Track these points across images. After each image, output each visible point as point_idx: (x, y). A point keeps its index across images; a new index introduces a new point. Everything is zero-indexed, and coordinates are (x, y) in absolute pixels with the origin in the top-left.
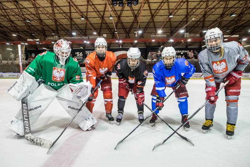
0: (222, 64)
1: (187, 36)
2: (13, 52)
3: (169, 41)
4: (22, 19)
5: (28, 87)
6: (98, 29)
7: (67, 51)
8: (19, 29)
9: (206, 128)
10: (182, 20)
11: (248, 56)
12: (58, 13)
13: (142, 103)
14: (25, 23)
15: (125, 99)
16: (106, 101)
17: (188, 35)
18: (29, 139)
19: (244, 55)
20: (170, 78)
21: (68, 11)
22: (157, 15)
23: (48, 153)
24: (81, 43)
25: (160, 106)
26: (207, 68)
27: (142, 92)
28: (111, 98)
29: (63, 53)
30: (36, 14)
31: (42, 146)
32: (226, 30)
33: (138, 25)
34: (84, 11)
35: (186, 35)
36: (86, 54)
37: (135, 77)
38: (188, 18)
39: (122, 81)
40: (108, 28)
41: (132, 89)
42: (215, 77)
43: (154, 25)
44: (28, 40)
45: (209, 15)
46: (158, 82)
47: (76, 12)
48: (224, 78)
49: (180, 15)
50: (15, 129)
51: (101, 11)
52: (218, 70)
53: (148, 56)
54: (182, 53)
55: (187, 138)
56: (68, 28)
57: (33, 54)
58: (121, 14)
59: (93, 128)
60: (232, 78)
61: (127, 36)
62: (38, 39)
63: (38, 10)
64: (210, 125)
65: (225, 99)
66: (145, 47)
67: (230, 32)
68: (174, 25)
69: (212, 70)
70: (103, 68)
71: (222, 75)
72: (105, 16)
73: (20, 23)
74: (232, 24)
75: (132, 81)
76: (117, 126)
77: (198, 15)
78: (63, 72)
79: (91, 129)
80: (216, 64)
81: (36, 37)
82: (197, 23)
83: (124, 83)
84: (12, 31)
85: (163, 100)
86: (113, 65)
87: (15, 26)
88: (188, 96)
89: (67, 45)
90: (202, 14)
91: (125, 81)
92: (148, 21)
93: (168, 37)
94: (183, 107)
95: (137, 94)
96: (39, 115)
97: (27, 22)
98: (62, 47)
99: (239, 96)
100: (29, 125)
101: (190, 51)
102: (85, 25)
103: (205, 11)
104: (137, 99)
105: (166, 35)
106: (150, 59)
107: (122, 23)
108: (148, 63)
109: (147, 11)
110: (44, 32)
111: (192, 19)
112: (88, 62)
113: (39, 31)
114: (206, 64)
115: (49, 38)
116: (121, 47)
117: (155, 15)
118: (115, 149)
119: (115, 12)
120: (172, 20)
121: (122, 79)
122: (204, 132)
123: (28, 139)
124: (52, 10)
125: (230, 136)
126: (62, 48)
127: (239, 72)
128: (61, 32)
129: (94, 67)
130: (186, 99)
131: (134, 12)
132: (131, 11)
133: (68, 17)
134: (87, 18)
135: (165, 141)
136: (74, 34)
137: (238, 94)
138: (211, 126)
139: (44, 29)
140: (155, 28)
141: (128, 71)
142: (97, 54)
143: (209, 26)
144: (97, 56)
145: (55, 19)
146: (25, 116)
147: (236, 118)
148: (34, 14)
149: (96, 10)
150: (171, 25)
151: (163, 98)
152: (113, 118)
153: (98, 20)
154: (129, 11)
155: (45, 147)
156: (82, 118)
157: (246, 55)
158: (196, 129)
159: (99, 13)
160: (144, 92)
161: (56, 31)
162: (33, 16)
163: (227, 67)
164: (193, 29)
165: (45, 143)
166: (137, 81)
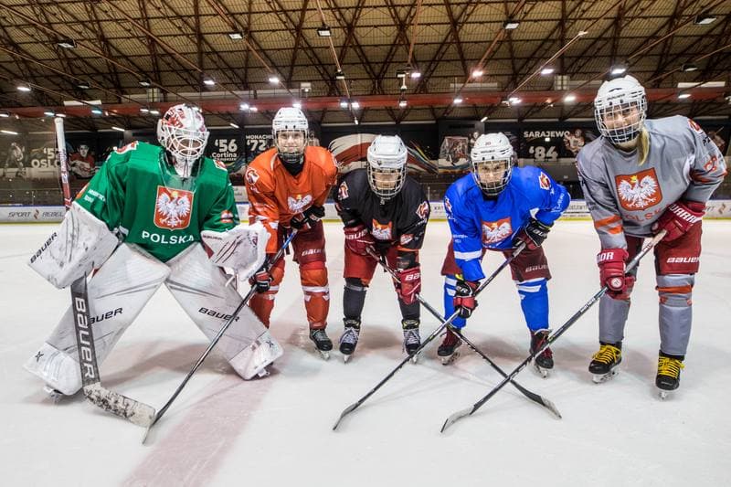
0: (647, 183)
1: (562, 85)
2: (19, 141)
3: (507, 103)
4: (45, 38)
5: (86, 249)
6: (284, 67)
7: (197, 138)
8: (36, 70)
9: (602, 367)
10: (547, 34)
11: (719, 160)
12: (158, 18)
13: (412, 297)
14: (56, 51)
15: (364, 286)
16: (308, 293)
17: (565, 83)
18: (96, 399)
19: (709, 157)
20: (495, 225)
21: (191, 11)
22: (469, 20)
23: (145, 442)
24: (231, 110)
25: (468, 305)
26: (600, 194)
27: (414, 265)
28: (324, 282)
29: (186, 142)
30: (91, 21)
31: (131, 418)
32: (685, 68)
33: (410, 53)
34: (240, 11)
35: (560, 83)
36: (248, 144)
37: (390, 223)
38: (567, 30)
39: (353, 233)
40: (317, 62)
41: (383, 258)
42: (626, 220)
43: (460, 51)
44: (66, 103)
45: (633, 18)
46: (463, 236)
47: (214, 15)
48: (653, 224)
49: (542, 20)
50: (48, 377)
51: (294, 11)
52: (634, 200)
53: (442, 150)
54: (547, 140)
55: (543, 396)
56: (191, 63)
57: (83, 147)
58: (355, 18)
59: (271, 370)
60: (676, 224)
61: (374, 87)
62: (96, 99)
63: (97, 9)
64: (613, 360)
65: (656, 285)
66: (434, 122)
67: (698, 73)
68: (523, 50)
69: (615, 202)
70: (299, 197)
71: (646, 216)
72: (305, 25)
73: (39, 51)
74: (706, 47)
75: (382, 232)
76: (341, 365)
77: (598, 19)
78: (185, 199)
79: (265, 373)
80: (628, 184)
81: (90, 93)
82: (594, 43)
83: (361, 238)
84: (17, 77)
85: (474, 290)
86: (328, 187)
87: (24, 61)
88: (548, 277)
89: (197, 120)
90: (609, 15)
91: (362, 234)
92: (441, 39)
93: (503, 91)
94: (536, 308)
95: (399, 272)
96: (117, 334)
97: (63, 48)
98: (182, 126)
99: (697, 277)
100: (95, 359)
101: (573, 133)
102: (243, 55)
103: (620, 6)
104: (398, 287)
105: (496, 84)
106: (448, 160)
107: (360, 46)
108: (440, 171)
109: (437, 7)
110: (117, 78)
111: (578, 31)
112: (255, 179)
113: (98, 73)
114: (599, 183)
115: (132, 96)
116: (357, 122)
117: (461, 20)
118: (335, 429)
119: (337, 13)
120: (514, 37)
121: (355, 229)
122: (595, 379)
123: (92, 396)
124: (141, 9)
125: (669, 389)
126: (182, 129)
127: (696, 205)
128: (171, 78)
129: (273, 192)
130: (543, 284)
131: (395, 10)
132: (386, 10)
133: (190, 31)
134: (248, 33)
135: (477, 406)
136: (209, 83)
137: (692, 269)
138: (616, 361)
139: (114, 68)
140: (465, 63)
141: (372, 205)
142: (279, 156)
143: (632, 54)
144: (279, 162)
145: (150, 37)
146: (82, 332)
147: (686, 339)
148: (82, 23)
149: (278, 9)
150: (511, 50)
151: (477, 283)
152: (329, 341)
153: (285, 39)
154: (381, 9)
155: (138, 423)
156: (238, 342)
157: (715, 157)
158: (574, 372)
159: (287, 15)
160: (418, 265)
161: (152, 75)
162: (80, 28)
163: (658, 190)
164: (581, 62)
165: (137, 411)
166: (397, 233)
